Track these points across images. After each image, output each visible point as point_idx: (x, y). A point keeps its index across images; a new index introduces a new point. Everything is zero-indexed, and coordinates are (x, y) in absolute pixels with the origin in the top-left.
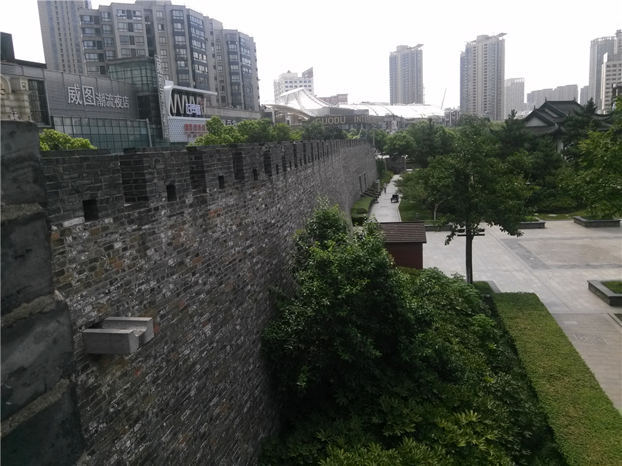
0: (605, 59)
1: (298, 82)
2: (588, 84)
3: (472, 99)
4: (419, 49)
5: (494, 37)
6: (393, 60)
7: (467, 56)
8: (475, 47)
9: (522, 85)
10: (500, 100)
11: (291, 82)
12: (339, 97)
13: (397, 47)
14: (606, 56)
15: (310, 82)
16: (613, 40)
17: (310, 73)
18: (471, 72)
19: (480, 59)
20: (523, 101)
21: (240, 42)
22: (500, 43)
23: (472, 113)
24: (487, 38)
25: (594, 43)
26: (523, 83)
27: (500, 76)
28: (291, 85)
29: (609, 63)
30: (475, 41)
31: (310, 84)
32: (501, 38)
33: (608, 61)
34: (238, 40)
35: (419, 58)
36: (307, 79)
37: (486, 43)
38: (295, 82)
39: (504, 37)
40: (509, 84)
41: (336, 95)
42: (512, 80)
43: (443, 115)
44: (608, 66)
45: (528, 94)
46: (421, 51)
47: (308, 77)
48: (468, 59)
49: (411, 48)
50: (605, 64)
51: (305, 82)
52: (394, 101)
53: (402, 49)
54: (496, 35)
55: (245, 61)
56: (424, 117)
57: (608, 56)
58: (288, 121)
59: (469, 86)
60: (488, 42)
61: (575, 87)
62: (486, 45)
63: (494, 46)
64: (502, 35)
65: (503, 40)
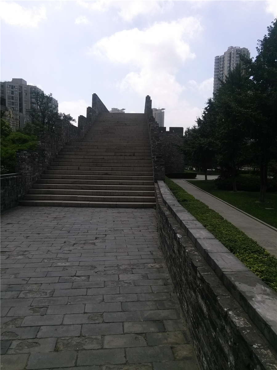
5: (160, 110)
22: (162, 113)
32: (162, 111)
46: (124, 112)
49: (119, 110)
62: (156, 113)
63: (159, 114)
64: (163, 109)
65: (164, 112)
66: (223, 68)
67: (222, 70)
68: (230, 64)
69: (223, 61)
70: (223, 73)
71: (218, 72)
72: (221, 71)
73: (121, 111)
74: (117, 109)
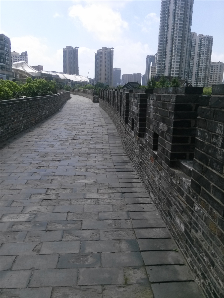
0: (151, 65)
1: (20, 57)
2: (145, 74)
3: (100, 75)
4: (77, 49)
5: (109, 49)
6: (65, 52)
7: (98, 56)
8: (101, 52)
9: (120, 71)
10: (111, 77)
11: (16, 57)
12: (39, 67)
13: (67, 46)
14: (151, 63)
15: (26, 58)
16: (155, 57)
17: (25, 54)
18: (99, 63)
19: (103, 58)
20: (120, 78)
21: (4, 40)
22: (111, 52)
23: (100, 82)
24: (106, 49)
25: (148, 57)
26: (120, 70)
27: (112, 67)
28: (16, 58)
29: (152, 67)
30: (101, 49)
31: (26, 59)
32: (112, 50)
33: (152, 66)
34: (4, 39)
35: (77, 53)
36: (24, 57)
37: (106, 51)
38: (18, 57)
39: (113, 50)
40: (115, 70)
41: (37, 66)
42: (116, 68)
43: (89, 81)
44: (152, 68)
45: (122, 75)
46: (78, 50)
47: (25, 56)
48: (98, 57)
49: (73, 48)
50: (151, 67)
51: (23, 58)
52: (65, 72)
53: (69, 48)
54: (110, 48)
55: (6, 48)
56: (80, 81)
57: (152, 64)
58: (18, 76)
59: (99, 70)
60: (107, 51)
61: (140, 74)
62: (106, 52)
63: (109, 53)
64: (113, 48)
65: (113, 51)
66: (169, 11)
67: (168, 13)
68: (175, 7)
69: (169, 3)
70: (168, 16)
71: (164, 14)
72: (166, 14)
73: (75, 49)
74: (71, 47)
